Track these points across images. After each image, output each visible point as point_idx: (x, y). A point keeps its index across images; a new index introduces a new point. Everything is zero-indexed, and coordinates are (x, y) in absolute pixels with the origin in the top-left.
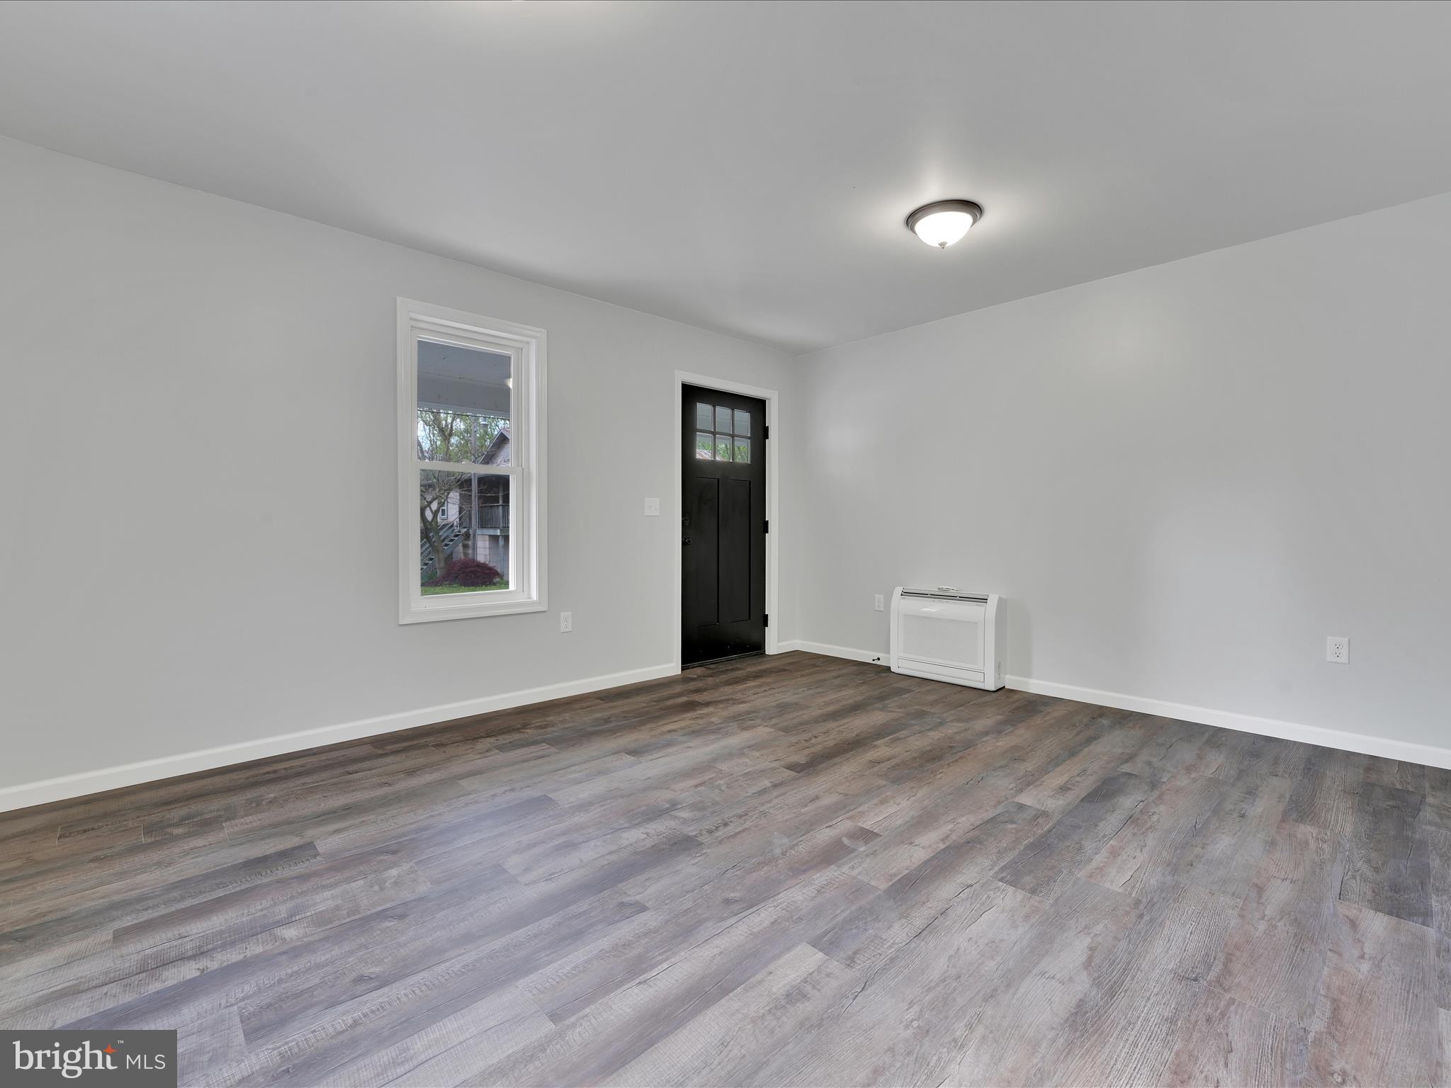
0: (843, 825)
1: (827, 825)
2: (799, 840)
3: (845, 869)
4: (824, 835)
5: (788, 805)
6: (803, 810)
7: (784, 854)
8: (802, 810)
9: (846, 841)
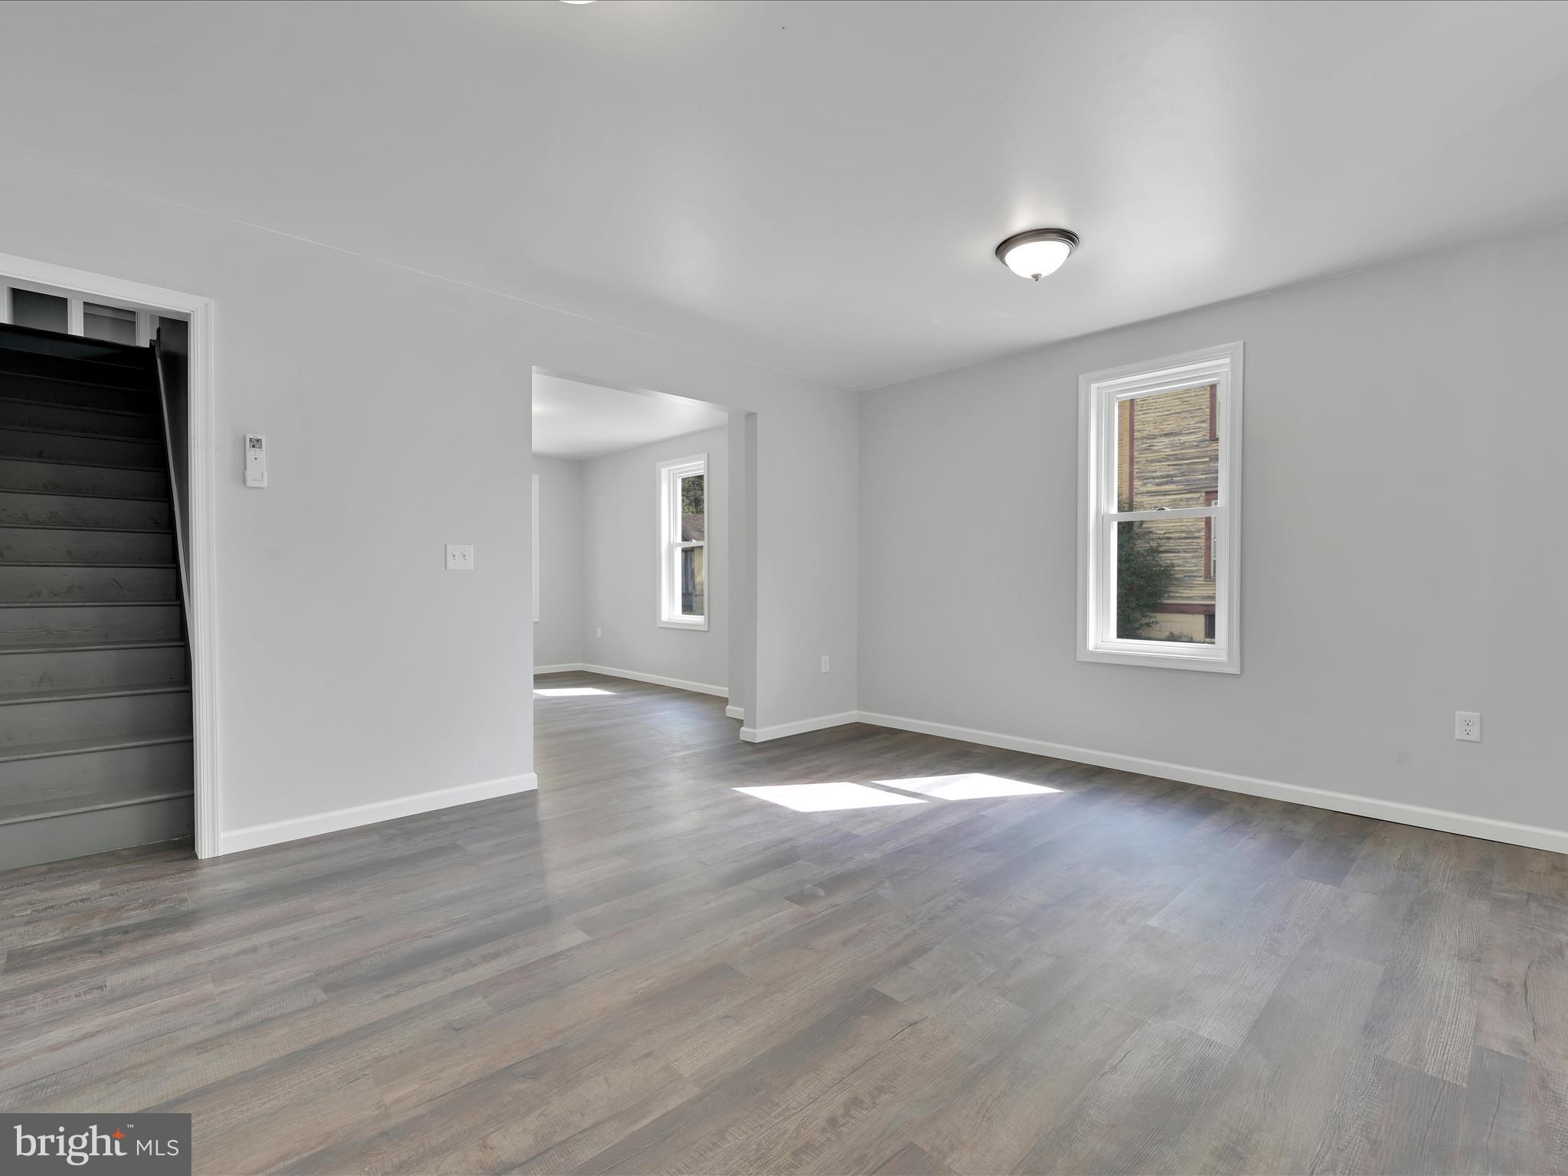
0: (820, 908)
1: (838, 908)
2: (868, 893)
3: (827, 872)
4: (843, 898)
5: (883, 931)
6: (863, 925)
7: (882, 882)
8: (865, 925)
9: (822, 893)
